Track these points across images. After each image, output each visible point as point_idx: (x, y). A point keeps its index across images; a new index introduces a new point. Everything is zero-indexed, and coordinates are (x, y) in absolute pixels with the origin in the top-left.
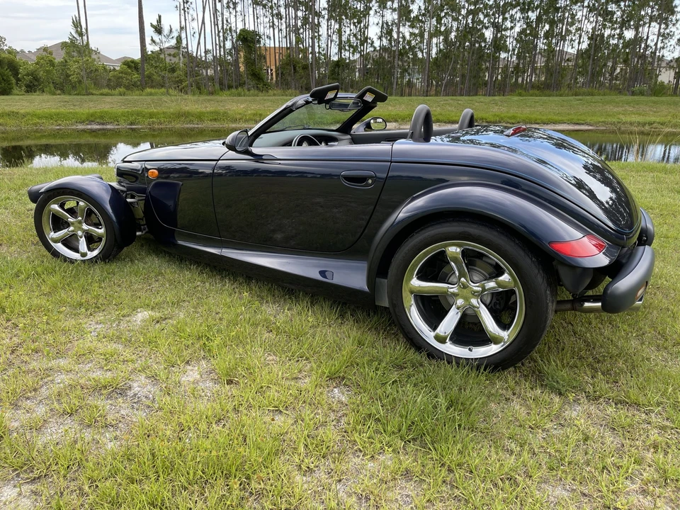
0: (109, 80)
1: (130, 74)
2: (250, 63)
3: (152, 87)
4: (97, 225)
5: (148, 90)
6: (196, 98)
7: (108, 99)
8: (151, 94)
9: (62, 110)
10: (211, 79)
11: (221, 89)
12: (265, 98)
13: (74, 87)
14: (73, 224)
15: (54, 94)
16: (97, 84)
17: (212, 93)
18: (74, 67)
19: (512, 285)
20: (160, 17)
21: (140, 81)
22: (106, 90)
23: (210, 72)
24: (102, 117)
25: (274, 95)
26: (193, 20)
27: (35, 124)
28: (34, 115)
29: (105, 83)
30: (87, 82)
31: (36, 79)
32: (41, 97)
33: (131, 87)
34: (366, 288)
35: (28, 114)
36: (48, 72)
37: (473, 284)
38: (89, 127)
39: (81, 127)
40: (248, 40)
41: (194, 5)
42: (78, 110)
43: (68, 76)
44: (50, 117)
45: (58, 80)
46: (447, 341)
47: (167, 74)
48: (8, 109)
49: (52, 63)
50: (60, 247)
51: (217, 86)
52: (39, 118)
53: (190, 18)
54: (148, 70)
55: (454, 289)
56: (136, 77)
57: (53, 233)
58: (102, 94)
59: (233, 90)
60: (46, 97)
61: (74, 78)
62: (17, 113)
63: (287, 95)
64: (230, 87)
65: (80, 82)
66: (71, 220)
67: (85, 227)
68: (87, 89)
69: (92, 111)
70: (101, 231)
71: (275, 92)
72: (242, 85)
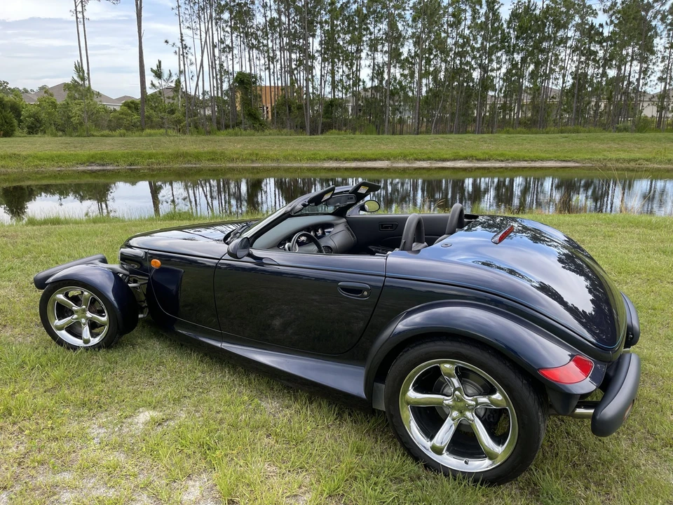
0: (110, 121)
1: (130, 115)
2: (246, 103)
3: (152, 127)
4: (100, 313)
5: (148, 131)
6: (194, 138)
7: (109, 140)
8: (150, 135)
9: (63, 152)
10: (209, 119)
11: (219, 129)
12: (261, 137)
13: (75, 129)
14: (77, 312)
15: (56, 136)
16: (98, 125)
17: (209, 133)
18: (75, 109)
19: (504, 405)
20: (160, 62)
21: (140, 121)
22: (106, 132)
23: (208, 112)
24: (102, 159)
25: (270, 134)
26: (192, 64)
27: (36, 166)
28: (36, 157)
29: (106, 124)
30: (88, 124)
31: (38, 120)
32: (42, 139)
33: (132, 127)
34: (363, 395)
35: (30, 156)
36: (49, 114)
37: (467, 397)
38: (90, 168)
39: (81, 168)
40: (245, 82)
41: (192, 51)
42: (80, 152)
43: (69, 118)
44: (51, 159)
45: (59, 121)
46: (444, 452)
47: (166, 116)
48: (10, 151)
49: (54, 105)
50: (64, 335)
51: (215, 126)
52: (40, 160)
53: (189, 62)
54: (148, 111)
55: (448, 401)
56: (136, 117)
57: (57, 321)
58: (102, 136)
59: (230, 130)
60: (47, 138)
61: (75, 120)
62: (19, 155)
63: (282, 135)
64: (227, 127)
65: (81, 124)
66: (75, 308)
67: (89, 315)
68: (88, 130)
69: (92, 152)
70: (104, 319)
71: (271, 131)
72: (238, 124)
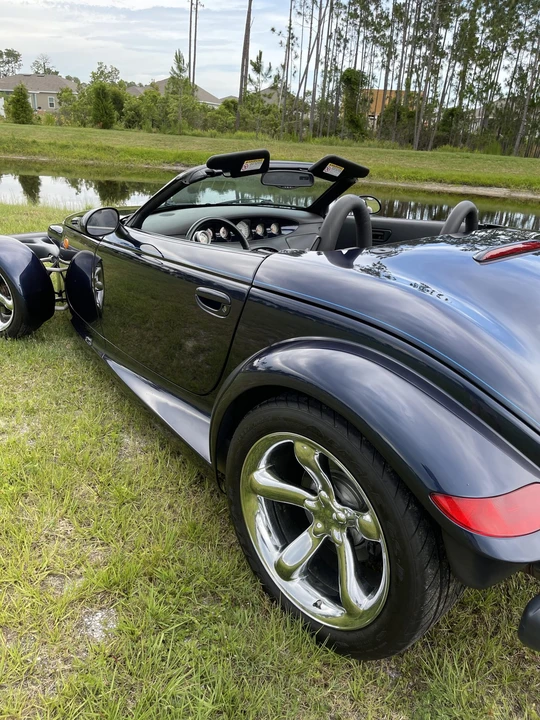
0: (206, 120)
1: (226, 115)
2: (351, 106)
3: (245, 130)
5: (239, 133)
6: (282, 143)
7: (198, 140)
8: (240, 138)
9: (153, 149)
10: (306, 123)
11: (314, 136)
12: (358, 148)
13: (169, 126)
15: (151, 132)
16: (192, 124)
17: (303, 140)
18: (173, 104)
19: (376, 535)
20: (261, 53)
21: (234, 123)
22: (199, 131)
23: (307, 116)
24: (187, 159)
25: (370, 146)
26: (296, 57)
27: (127, 161)
28: (127, 152)
29: (201, 122)
30: (182, 122)
31: (138, 114)
32: (137, 134)
33: (224, 128)
35: (122, 150)
36: (148, 108)
37: (336, 504)
38: (175, 168)
39: (167, 167)
40: (353, 81)
41: (299, 41)
42: (168, 150)
43: (167, 114)
44: (141, 155)
45: (157, 117)
46: (296, 575)
47: (260, 117)
48: (105, 143)
49: (154, 99)
51: (311, 133)
52: (132, 155)
53: (294, 55)
54: (243, 110)
55: (312, 502)
56: (231, 118)
58: (194, 135)
59: (327, 139)
60: (142, 134)
61: (171, 117)
62: (112, 148)
63: (383, 147)
64: (324, 134)
65: (175, 121)
68: (181, 128)
69: (180, 151)
70: (10, 303)
71: (371, 142)
72: (337, 132)
